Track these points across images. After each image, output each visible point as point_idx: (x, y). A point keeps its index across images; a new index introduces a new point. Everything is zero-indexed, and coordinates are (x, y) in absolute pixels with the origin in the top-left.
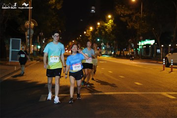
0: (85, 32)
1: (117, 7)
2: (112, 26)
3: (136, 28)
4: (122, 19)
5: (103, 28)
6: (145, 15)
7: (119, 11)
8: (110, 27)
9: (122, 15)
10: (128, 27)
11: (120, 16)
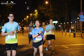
0: (25, 19)
1: (39, 6)
2: (38, 15)
3: (49, 16)
4: (42, 12)
5: (33, 16)
6: (52, 10)
8: (37, 16)
9: (42, 10)
10: (45, 15)
11: (41, 10)
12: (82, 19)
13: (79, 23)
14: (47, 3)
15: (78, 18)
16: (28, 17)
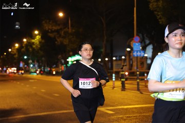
0: (10, 50)
1: (44, 22)
2: (40, 42)
3: (65, 43)
4: (50, 35)
5: (30, 44)
6: (74, 31)
7: (47, 27)
8: (38, 43)
9: (50, 31)
10: (56, 42)
11: (48, 32)
12: (137, 51)
13: (130, 60)
14: (61, 15)
15: (128, 49)
16: (17, 45)
